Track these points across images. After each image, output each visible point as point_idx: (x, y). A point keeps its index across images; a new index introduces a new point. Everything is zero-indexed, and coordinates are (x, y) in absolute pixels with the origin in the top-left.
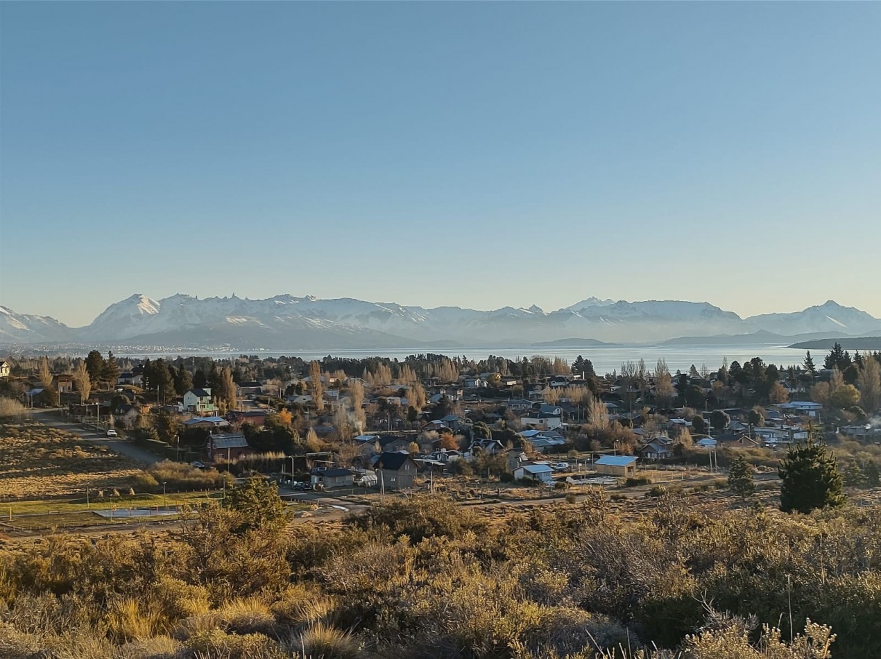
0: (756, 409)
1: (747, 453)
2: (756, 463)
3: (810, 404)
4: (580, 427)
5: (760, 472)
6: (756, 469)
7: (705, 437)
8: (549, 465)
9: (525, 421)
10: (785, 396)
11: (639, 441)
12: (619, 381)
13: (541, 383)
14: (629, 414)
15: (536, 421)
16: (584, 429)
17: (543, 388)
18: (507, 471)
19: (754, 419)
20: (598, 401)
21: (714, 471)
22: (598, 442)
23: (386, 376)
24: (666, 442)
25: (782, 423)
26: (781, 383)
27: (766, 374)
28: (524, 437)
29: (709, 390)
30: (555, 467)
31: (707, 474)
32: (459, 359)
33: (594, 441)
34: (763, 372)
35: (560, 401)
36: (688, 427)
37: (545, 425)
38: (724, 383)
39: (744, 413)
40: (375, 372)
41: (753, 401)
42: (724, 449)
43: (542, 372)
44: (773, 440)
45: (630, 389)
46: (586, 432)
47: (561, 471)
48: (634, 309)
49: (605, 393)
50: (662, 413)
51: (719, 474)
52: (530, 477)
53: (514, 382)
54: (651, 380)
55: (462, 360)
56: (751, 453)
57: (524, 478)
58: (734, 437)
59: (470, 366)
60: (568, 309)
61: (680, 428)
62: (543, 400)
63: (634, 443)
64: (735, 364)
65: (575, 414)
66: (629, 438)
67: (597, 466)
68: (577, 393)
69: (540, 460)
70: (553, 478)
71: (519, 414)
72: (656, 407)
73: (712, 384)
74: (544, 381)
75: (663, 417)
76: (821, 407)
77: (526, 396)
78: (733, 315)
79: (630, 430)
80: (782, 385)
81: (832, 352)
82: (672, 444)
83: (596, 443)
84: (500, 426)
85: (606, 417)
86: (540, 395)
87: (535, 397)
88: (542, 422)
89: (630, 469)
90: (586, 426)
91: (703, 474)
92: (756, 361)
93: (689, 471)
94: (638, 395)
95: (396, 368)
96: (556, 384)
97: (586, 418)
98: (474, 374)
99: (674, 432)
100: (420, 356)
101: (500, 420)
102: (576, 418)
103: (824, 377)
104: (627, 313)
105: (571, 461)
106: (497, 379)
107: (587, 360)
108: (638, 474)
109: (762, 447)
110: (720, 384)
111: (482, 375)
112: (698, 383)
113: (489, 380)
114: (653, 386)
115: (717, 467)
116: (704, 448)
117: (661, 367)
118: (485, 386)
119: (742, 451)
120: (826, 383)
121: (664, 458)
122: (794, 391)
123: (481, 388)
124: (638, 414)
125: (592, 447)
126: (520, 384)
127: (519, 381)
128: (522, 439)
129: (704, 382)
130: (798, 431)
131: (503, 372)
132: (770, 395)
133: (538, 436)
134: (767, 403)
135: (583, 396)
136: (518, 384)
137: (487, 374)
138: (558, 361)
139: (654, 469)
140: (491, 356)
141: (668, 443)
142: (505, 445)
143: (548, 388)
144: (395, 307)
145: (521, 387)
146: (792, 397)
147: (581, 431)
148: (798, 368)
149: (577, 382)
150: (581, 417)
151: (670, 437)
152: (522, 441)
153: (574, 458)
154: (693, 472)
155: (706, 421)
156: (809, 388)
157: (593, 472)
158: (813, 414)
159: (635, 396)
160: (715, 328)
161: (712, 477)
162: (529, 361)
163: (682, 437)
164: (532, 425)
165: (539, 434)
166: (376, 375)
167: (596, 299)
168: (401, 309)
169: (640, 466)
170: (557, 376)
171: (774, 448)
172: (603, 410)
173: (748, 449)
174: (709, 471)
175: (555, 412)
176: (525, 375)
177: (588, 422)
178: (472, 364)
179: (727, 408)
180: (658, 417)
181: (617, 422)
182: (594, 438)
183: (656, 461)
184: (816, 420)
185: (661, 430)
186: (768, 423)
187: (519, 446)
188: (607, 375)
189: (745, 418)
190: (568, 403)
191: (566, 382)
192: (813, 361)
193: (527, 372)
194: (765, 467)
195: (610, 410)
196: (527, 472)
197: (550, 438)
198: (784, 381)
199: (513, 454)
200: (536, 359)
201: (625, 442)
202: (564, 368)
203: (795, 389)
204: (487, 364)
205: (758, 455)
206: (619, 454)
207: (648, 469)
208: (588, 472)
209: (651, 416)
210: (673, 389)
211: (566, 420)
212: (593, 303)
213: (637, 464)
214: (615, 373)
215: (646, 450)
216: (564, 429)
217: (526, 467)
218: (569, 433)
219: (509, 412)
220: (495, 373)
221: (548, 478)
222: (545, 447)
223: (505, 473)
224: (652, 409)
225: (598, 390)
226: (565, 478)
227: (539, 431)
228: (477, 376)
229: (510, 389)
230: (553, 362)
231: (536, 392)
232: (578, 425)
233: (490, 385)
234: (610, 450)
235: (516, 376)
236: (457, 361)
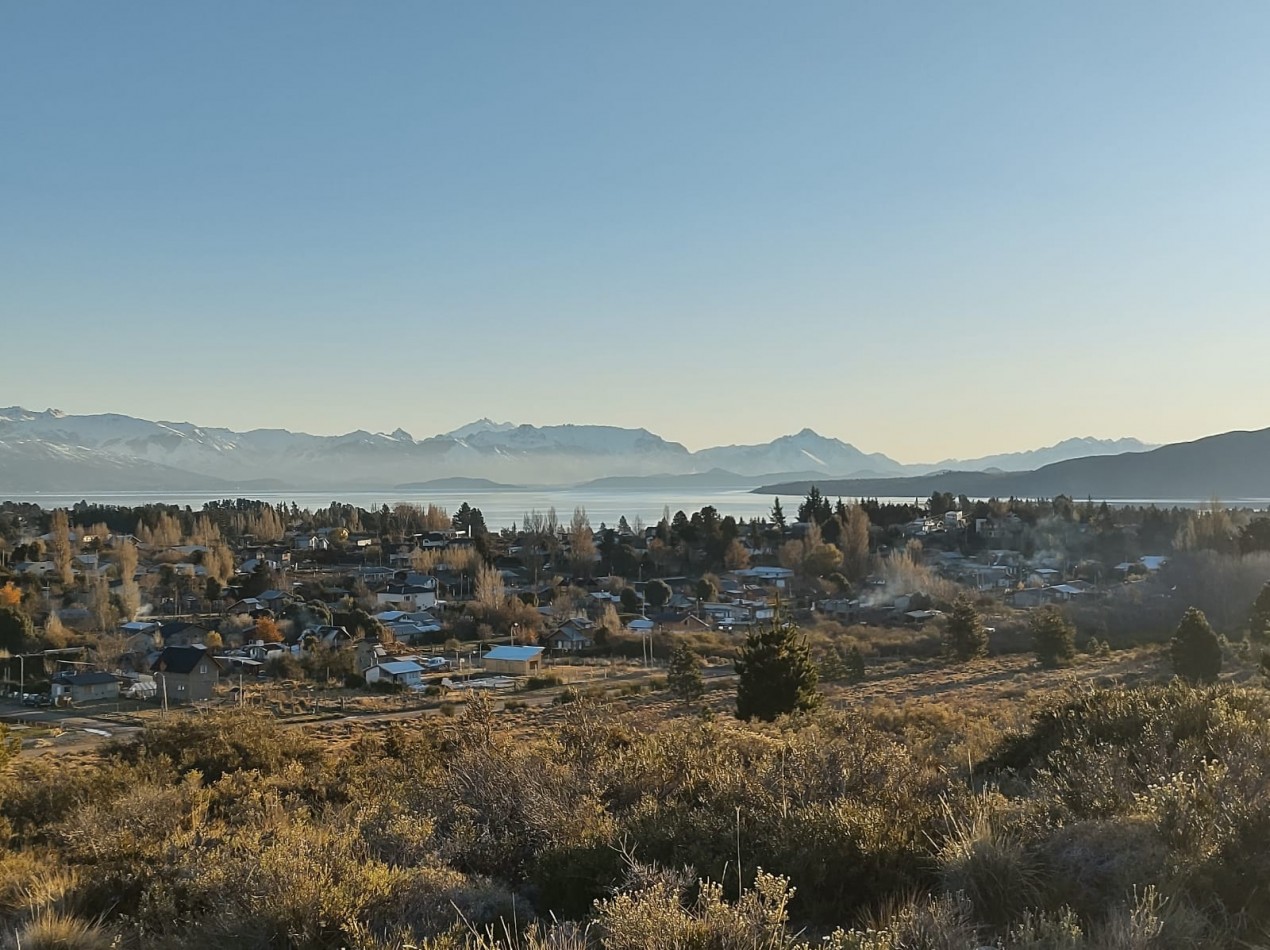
0: (707, 578)
1: (694, 639)
2: (705, 653)
3: (778, 570)
4: (464, 606)
5: (711, 665)
6: (705, 662)
7: (638, 618)
8: (417, 662)
9: (382, 599)
10: (746, 560)
11: (546, 625)
12: (520, 539)
13: (407, 543)
14: (534, 587)
15: (399, 598)
16: (469, 609)
17: (411, 550)
18: (355, 672)
19: (704, 592)
20: (490, 568)
21: (649, 665)
22: (489, 627)
23: (173, 531)
24: (584, 625)
25: (740, 596)
26: (741, 542)
27: (721, 528)
28: (382, 621)
29: (644, 551)
30: (426, 664)
31: (639, 670)
32: (286, 508)
33: (483, 626)
34: (717, 527)
35: (435, 569)
36: (615, 603)
37: (413, 604)
38: (664, 540)
39: (691, 584)
40: (156, 526)
41: (704, 567)
42: (663, 634)
43: (410, 526)
44: (729, 621)
45: (536, 550)
46: (472, 612)
47: (435, 670)
48: (543, 436)
49: (500, 556)
50: (579, 584)
51: (655, 669)
52: (388, 680)
53: (369, 542)
54: (565, 536)
55: (290, 508)
56: (699, 638)
57: (380, 681)
58: (676, 617)
59: (302, 518)
60: (449, 435)
61: (604, 604)
62: (410, 567)
63: (540, 627)
64: (681, 516)
65: (457, 587)
66: (533, 622)
67: (487, 661)
68: (460, 556)
69: (404, 655)
70: (422, 681)
71: (375, 587)
72: (571, 576)
73: (648, 543)
74: (412, 539)
75: (580, 590)
76: (793, 575)
77: (386, 561)
78: (678, 448)
79: (534, 609)
80: (742, 545)
81: (808, 499)
82: (591, 628)
83: (485, 628)
84: (345, 605)
85: (501, 591)
86: (406, 560)
87: (399, 563)
88: (408, 598)
89: (533, 664)
90: (471, 603)
91: (633, 669)
92: (709, 511)
93: (615, 666)
94: (547, 558)
95: (188, 521)
96: (430, 544)
97: (472, 592)
98: (309, 529)
99: (595, 611)
100: (227, 503)
101: (346, 597)
102: (457, 593)
103: (797, 532)
104: (532, 442)
105: (449, 654)
106: (344, 537)
107: (475, 509)
108: (544, 671)
109: (714, 631)
110: (659, 543)
111: (320, 531)
112: (629, 542)
113: (330, 536)
115: (654, 660)
116: (636, 633)
117: (580, 520)
118: (325, 546)
119: (687, 636)
120: (799, 542)
121: (580, 648)
122: (757, 552)
123: (319, 549)
124: (545, 585)
125: (479, 634)
126: (377, 544)
127: (375, 540)
128: (379, 624)
129: (639, 540)
130: (761, 608)
131: (352, 528)
132: (726, 559)
133: (402, 620)
134: (722, 569)
135: (469, 562)
136: (373, 544)
137: (329, 530)
138: (432, 510)
139: (567, 664)
140: (334, 503)
141: (587, 627)
142: (353, 633)
143: (417, 550)
144: (187, 427)
145: (377, 548)
146: (754, 561)
147: (466, 610)
148: (764, 521)
149: (462, 541)
150: (465, 592)
151: (589, 618)
152: (378, 627)
153: (453, 650)
154: (621, 667)
155: (640, 595)
156: (777, 548)
157: (480, 670)
158: (781, 584)
159: (543, 561)
160: (652, 466)
161: (645, 674)
162: (391, 511)
163: (606, 617)
164: (393, 603)
165: (404, 617)
166: (157, 531)
167: (490, 422)
168: (197, 431)
169: (548, 660)
170: (431, 533)
171: (730, 632)
172: (496, 581)
173: (695, 634)
174: (642, 665)
175: (428, 585)
176: (385, 531)
177: (475, 598)
178: (306, 514)
179: (668, 576)
180: (574, 591)
181: (517, 599)
182: (484, 621)
183: (569, 653)
184: (785, 592)
185: (578, 608)
186: (722, 596)
187: (373, 634)
188: (504, 531)
189: (693, 590)
190: (447, 571)
191: (444, 542)
192: (783, 511)
193: (388, 527)
194: (717, 658)
195: (507, 581)
196: (385, 673)
197: (420, 623)
198: (744, 539)
199: (365, 647)
200: (401, 508)
201: (526, 626)
202: (442, 521)
203: (759, 549)
204: (328, 514)
205: (708, 642)
206: (518, 643)
207: (558, 664)
208: (473, 671)
209: (563, 588)
210: (595, 550)
211: (444, 595)
212: (485, 427)
213: (543, 657)
214: (514, 528)
215: (556, 637)
216: (440, 610)
217: (384, 666)
218: (447, 614)
219: (361, 584)
220: (340, 528)
221: (415, 680)
222: (412, 636)
223: (353, 674)
224: (565, 579)
225: (490, 553)
226: (440, 679)
227: (403, 613)
228: (313, 532)
229: (363, 551)
230: (426, 513)
231: (401, 556)
232: (461, 603)
233: (332, 546)
234: (506, 638)
235: (372, 532)
236: (283, 510)
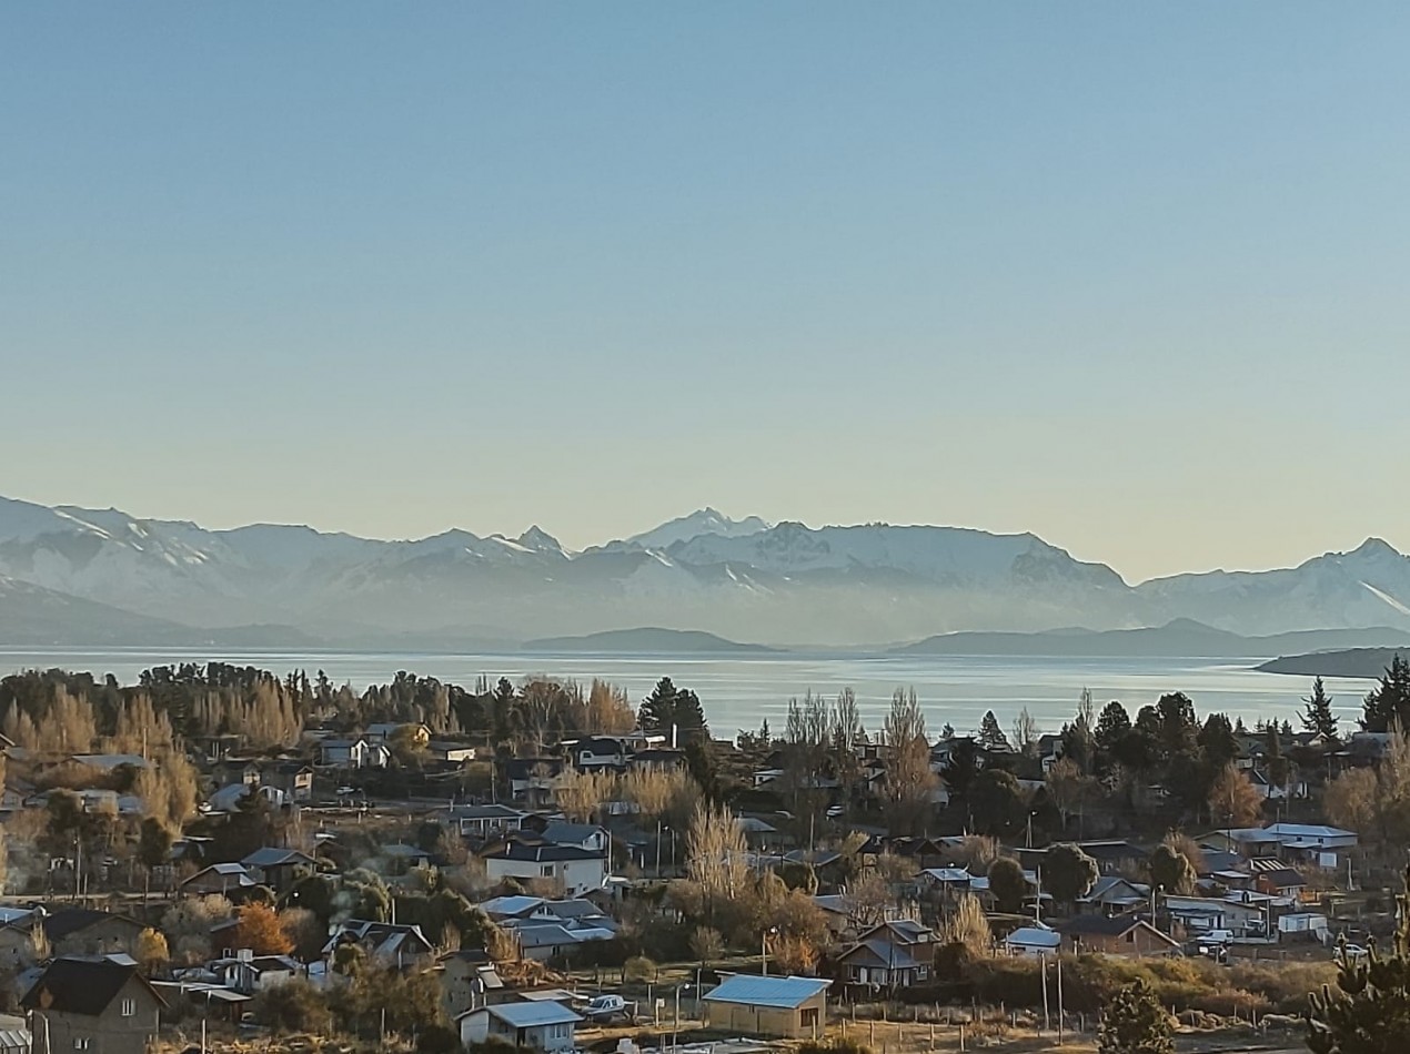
0: (1173, 843)
1: (1148, 972)
2: (1175, 1001)
3: (1324, 831)
4: (664, 888)
5: (1188, 1029)
6: (1174, 1021)
7: (1027, 924)
8: (566, 1003)
9: (496, 870)
10: (1253, 807)
11: (834, 933)
12: (779, 755)
13: (550, 757)
14: (807, 854)
15: (531, 870)
16: (675, 896)
17: (555, 771)
18: (439, 1022)
19: (1167, 874)
20: (719, 813)
21: (1054, 1025)
22: (716, 935)
23: (78, 724)
24: (915, 935)
25: (1244, 884)
26: (1243, 770)
27: (1200, 741)
28: (495, 917)
29: (1037, 784)
30: (586, 1008)
31: (1033, 1034)
32: (305, 682)
33: (701, 932)
34: (1193, 737)
35: (604, 811)
36: (978, 892)
37: (559, 881)
38: (1081, 765)
39: (1136, 855)
40: (46, 714)
41: (1162, 822)
42: (1082, 960)
43: (554, 724)
44: (1220, 935)
45: (811, 780)
46: (680, 902)
47: (603, 1021)
48: (826, 547)
49: (736, 788)
50: (904, 850)
51: (1067, 1032)
52: (508, 1040)
53: (470, 754)
54: (871, 752)
55: (313, 684)
56: (1160, 971)
57: (489, 1041)
58: (1109, 924)
59: (336, 705)
60: (635, 542)
61: (955, 896)
62: (553, 807)
63: (821, 937)
64: (1115, 713)
65: (649, 850)
66: (806, 925)
67: (713, 1005)
68: (656, 786)
69: (540, 987)
70: (577, 1044)
71: (484, 846)
72: (886, 832)
73: (1046, 768)
74: (557, 751)
75: (905, 861)
76: (1355, 842)
77: (504, 793)
78: (1104, 574)
79: (807, 899)
80: (1246, 776)
81: (1385, 683)
82: (930, 943)
83: (708, 937)
84: (421, 882)
85: (741, 861)
86: (546, 792)
87: (531, 798)
88: (548, 871)
89: (808, 1015)
90: (679, 884)
91: (1021, 1033)
92: (1175, 705)
93: (983, 1026)
94: (835, 795)
95: (109, 704)
96: (594, 760)
97: (680, 861)
98: (350, 727)
99: (937, 907)
100: (188, 671)
101: (423, 866)
102: (650, 863)
103: (1363, 753)
104: (803, 559)
105: (632, 990)
106: (420, 742)
107: (685, 691)
108: (830, 1030)
109: (1189, 955)
110: (1069, 769)
111: (375, 728)
112: (1007, 766)
113: (397, 744)
114: (878, 772)
115: (1063, 1013)
116: (1023, 956)
117: (903, 719)
118: (382, 761)
119: (1133, 965)
120: (1367, 772)
121: (906, 983)
122: (1276, 793)
123: (370, 767)
124: (831, 852)
125: (695, 949)
126: (487, 758)
127: (483, 750)
128: (488, 922)
129: (1027, 761)
130: (1288, 910)
131: (436, 724)
132: (1212, 805)
133: (535, 916)
134: (1203, 826)
135: (673, 797)
136: (479, 757)
137: (390, 728)
138: (600, 692)
139: (879, 1016)
140: (402, 674)
141: (923, 939)
142: (436, 940)
143: (569, 771)
144: (115, 520)
145: (487, 766)
146: (1271, 812)
147: (666, 899)
148: (1286, 728)
149: (657, 755)
150: (666, 861)
151: (924, 922)
152: (488, 929)
153: (641, 982)
154: (993, 1028)
155: (1030, 877)
156: (1321, 785)
157: (698, 1024)
158: (1329, 860)
159: (827, 800)
160: (1048, 610)
161: (1048, 1043)
162: (516, 693)
163: (962, 921)
164: (518, 879)
165: (539, 908)
166: (48, 726)
167: (716, 515)
168: (133, 526)
169: (839, 1008)
170: (595, 738)
171: (1222, 959)
172: (731, 839)
173: (1149, 961)
174: (1038, 1026)
175: (590, 845)
176: (503, 733)
177: (686, 874)
178: (345, 697)
179: (1090, 839)
180: (891, 864)
181: (773, 876)
182: (702, 922)
183: (884, 994)
184: (1341, 879)
185: (902, 899)
186: (1205, 883)
187: (477, 944)
188: (744, 738)
189: (1142, 868)
190: (628, 817)
191: (616, 753)
192: (1331, 708)
193: (510, 724)
194: (1201, 1013)
195: (753, 839)
196: (499, 1024)
197: (573, 922)
198: (1248, 764)
199: (460, 969)
200: (536, 687)
201: (794, 935)
202: (618, 714)
203: (1281, 786)
204: (389, 697)
205: (1180, 980)
206: (776, 969)
207: (859, 1017)
208: (683, 1025)
209: (869, 858)
210: (934, 780)
211: (622, 866)
212: (706, 527)
213: (829, 1001)
214: (765, 732)
215: (855, 961)
216: (613, 895)
217: (498, 1009)
218: (630, 904)
219: (452, 839)
220: (412, 726)
221: (562, 1041)
222: (557, 948)
223: (434, 1027)
224: (873, 837)
225: (718, 780)
226: (616, 1041)
227: (538, 901)
228: (359, 732)
229: (458, 773)
230: (587, 696)
231: (535, 783)
232: (657, 883)
233: (396, 760)
234: (752, 959)
235: (475, 734)
236: (300, 689)
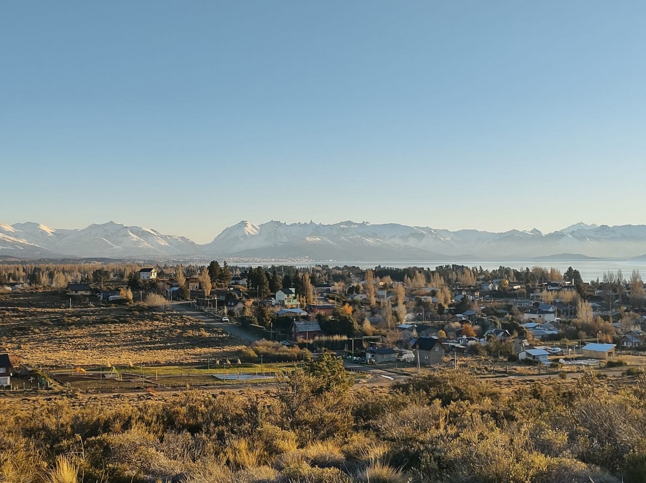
4: (570, 321)
8: (545, 349)
9: (526, 316)
11: (617, 333)
12: (601, 286)
13: (540, 288)
14: (610, 312)
15: (536, 316)
16: (573, 323)
17: (541, 291)
18: (513, 353)
20: (585, 302)
22: (584, 333)
23: (421, 280)
24: (639, 333)
28: (527, 328)
30: (551, 351)
32: (476, 269)
33: (581, 332)
35: (555, 301)
37: (543, 319)
40: (413, 278)
43: (541, 279)
45: (610, 293)
46: (575, 325)
47: (555, 354)
48: (614, 231)
49: (590, 295)
50: (636, 311)
52: (531, 358)
53: (519, 287)
54: (627, 285)
55: (478, 269)
57: (526, 359)
59: (485, 274)
60: (561, 231)
62: (541, 300)
63: (613, 334)
65: (567, 311)
66: (609, 331)
67: (584, 351)
68: (568, 295)
69: (539, 345)
70: (549, 360)
71: (523, 310)
72: (631, 306)
74: (542, 286)
75: (636, 314)
77: (528, 297)
79: (610, 324)
82: (644, 336)
83: (583, 334)
84: (507, 319)
85: (591, 314)
86: (539, 296)
87: (535, 298)
88: (540, 316)
89: (610, 354)
90: (575, 320)
94: (617, 297)
95: (428, 275)
96: (551, 288)
97: (575, 314)
98: (488, 280)
99: (645, 326)
100: (447, 267)
101: (508, 315)
102: (567, 314)
104: (607, 235)
105: (563, 346)
106: (506, 284)
107: (576, 270)
108: (616, 357)
111: (495, 281)
113: (500, 283)
114: (629, 291)
117: (635, 276)
118: (497, 289)
121: (637, 346)
123: (494, 290)
124: (616, 312)
125: (579, 336)
126: (523, 288)
127: (522, 286)
128: (525, 329)
131: (510, 279)
133: (537, 328)
135: (573, 298)
136: (521, 288)
137: (498, 280)
138: (553, 271)
139: (629, 354)
140: (501, 267)
141: (641, 334)
142: (512, 334)
143: (545, 292)
144: (428, 229)
145: (524, 290)
147: (571, 324)
149: (568, 287)
150: (571, 314)
151: (642, 330)
152: (525, 331)
153: (565, 345)
157: (580, 355)
159: (615, 298)
162: (531, 271)
164: (532, 319)
165: (538, 326)
166: (414, 280)
167: (583, 224)
168: (432, 231)
170: (552, 282)
172: (588, 309)
175: (551, 310)
176: (528, 282)
178: (487, 272)
180: (633, 315)
181: (600, 318)
182: (582, 329)
183: (631, 348)
185: (636, 324)
187: (522, 334)
188: (592, 282)
190: (561, 303)
191: (560, 287)
193: (529, 279)
195: (594, 309)
196: (529, 355)
197: (547, 329)
199: (518, 341)
200: (536, 269)
201: (606, 333)
202: (558, 276)
204: (498, 272)
206: (601, 342)
207: (624, 354)
208: (576, 356)
209: (627, 313)
210: (644, 293)
211: (560, 315)
212: (580, 227)
213: (615, 350)
214: (598, 280)
215: (623, 340)
216: (557, 323)
217: (527, 351)
218: (561, 325)
219: (515, 309)
220: (504, 280)
221: (545, 359)
222: (543, 336)
223: (512, 355)
224: (628, 308)
225: (584, 293)
226: (558, 359)
227: (538, 324)
228: (490, 281)
229: (516, 292)
230: (549, 272)
231: (536, 294)
232: (569, 320)
233: (500, 289)
234: (594, 339)
235: (521, 282)
236: (475, 270)
